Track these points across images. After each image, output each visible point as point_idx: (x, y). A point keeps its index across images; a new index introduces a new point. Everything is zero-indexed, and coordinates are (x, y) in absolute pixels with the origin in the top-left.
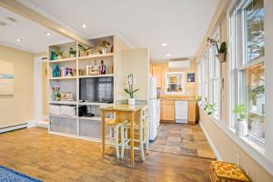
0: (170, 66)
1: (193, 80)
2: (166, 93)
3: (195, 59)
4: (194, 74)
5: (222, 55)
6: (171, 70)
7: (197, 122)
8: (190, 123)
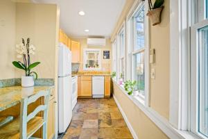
0: (88, 42)
1: (108, 57)
2: (85, 68)
3: (110, 39)
4: (109, 52)
5: (157, 11)
6: (89, 46)
7: (112, 96)
8: (106, 98)
